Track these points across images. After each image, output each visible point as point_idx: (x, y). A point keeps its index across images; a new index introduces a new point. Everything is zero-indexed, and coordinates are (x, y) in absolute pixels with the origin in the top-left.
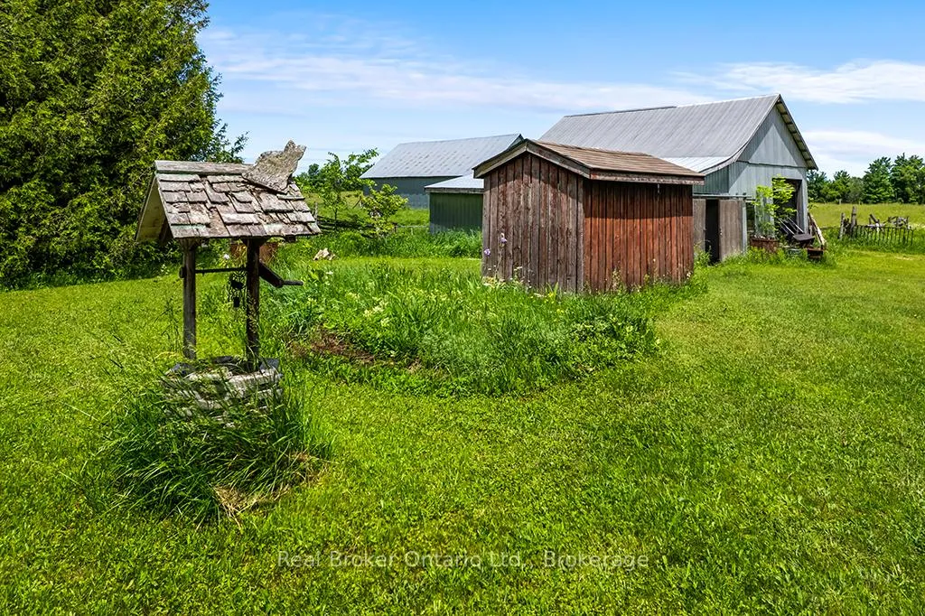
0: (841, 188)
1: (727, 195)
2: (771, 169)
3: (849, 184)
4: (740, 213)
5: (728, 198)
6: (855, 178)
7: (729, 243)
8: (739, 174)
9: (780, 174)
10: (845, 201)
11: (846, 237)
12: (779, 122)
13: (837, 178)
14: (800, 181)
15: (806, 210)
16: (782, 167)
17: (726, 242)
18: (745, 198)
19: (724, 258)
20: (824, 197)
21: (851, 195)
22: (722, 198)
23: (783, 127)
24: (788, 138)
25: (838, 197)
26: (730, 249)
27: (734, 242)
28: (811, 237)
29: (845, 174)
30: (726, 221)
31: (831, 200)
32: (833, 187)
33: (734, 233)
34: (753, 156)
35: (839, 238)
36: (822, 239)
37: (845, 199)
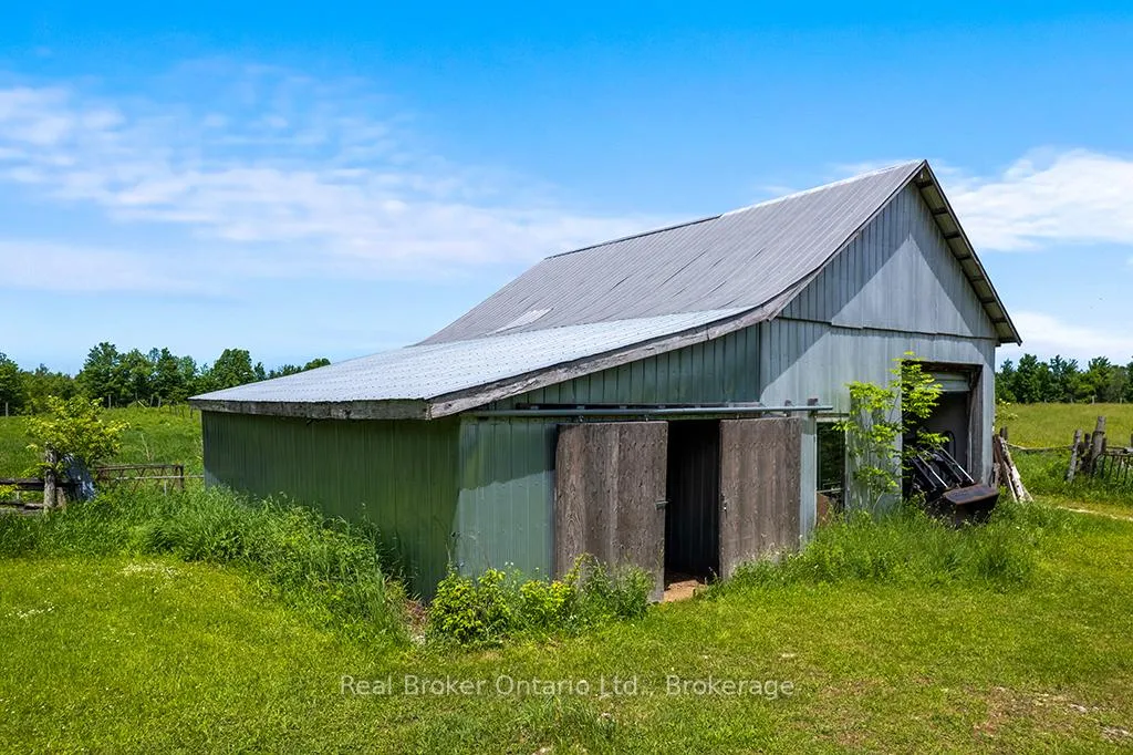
0: (1096, 380)
1: (753, 407)
2: (898, 341)
3: (1108, 375)
4: (793, 450)
5: (757, 414)
6: (1116, 367)
7: (752, 527)
8: (798, 355)
9: (924, 351)
10: (1101, 399)
11: (1082, 478)
12: (926, 231)
13: (1092, 368)
14: (978, 369)
15: (989, 430)
16: (931, 336)
17: (741, 525)
18: (813, 413)
19: (731, 568)
20: (1073, 393)
21: (1111, 390)
22: (732, 415)
23: (936, 245)
24: (949, 270)
25: (1092, 393)
26: (754, 543)
27: (769, 524)
28: (995, 488)
29: (1104, 362)
30: (743, 473)
31: (1082, 396)
32: (1086, 379)
33: (770, 502)
34: (846, 310)
35: (1066, 478)
36: (1021, 492)
37: (1101, 395)
